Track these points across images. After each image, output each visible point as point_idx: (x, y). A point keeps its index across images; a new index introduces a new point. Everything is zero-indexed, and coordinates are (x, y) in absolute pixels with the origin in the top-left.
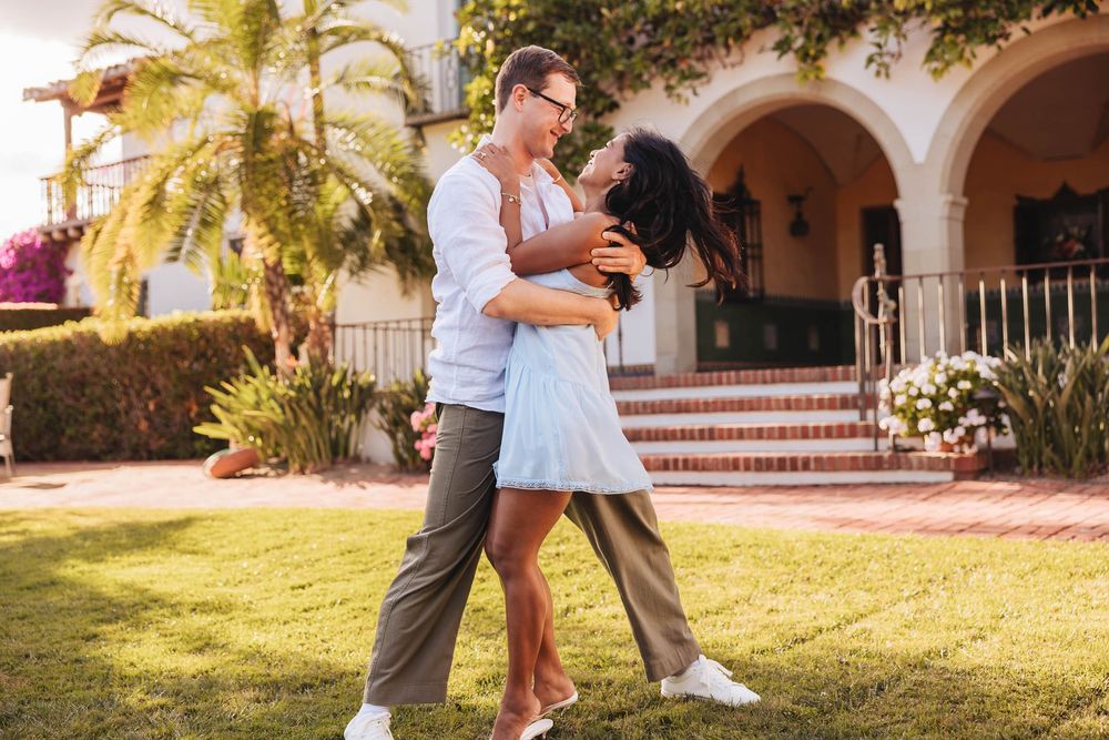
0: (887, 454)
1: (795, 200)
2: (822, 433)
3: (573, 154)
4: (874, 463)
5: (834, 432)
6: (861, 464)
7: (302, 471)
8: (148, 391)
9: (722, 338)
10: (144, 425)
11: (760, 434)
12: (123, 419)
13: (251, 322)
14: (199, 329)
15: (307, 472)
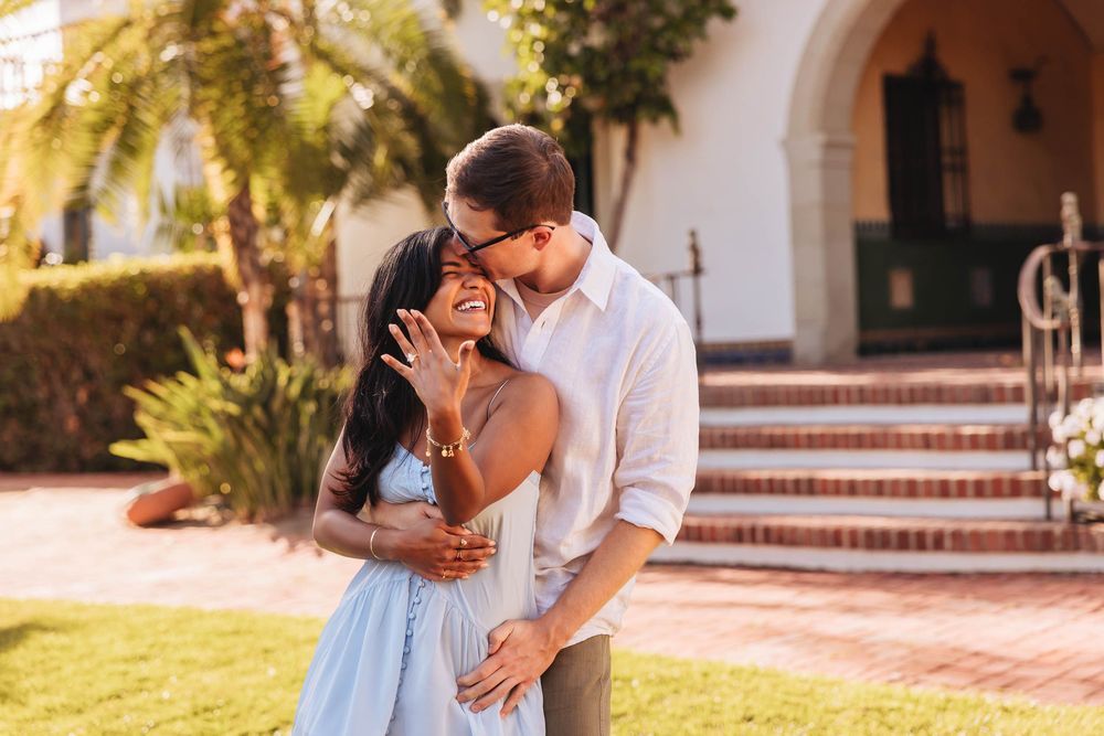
0: (1058, 529)
1: (1021, 76)
2: (970, 490)
3: (665, 28)
4: (1041, 542)
5: (988, 489)
6: (1020, 542)
7: (251, 518)
8: (76, 375)
9: (902, 293)
10: (72, 424)
11: (879, 489)
12: (43, 415)
13: (218, 273)
14: (148, 284)
15: (259, 518)
